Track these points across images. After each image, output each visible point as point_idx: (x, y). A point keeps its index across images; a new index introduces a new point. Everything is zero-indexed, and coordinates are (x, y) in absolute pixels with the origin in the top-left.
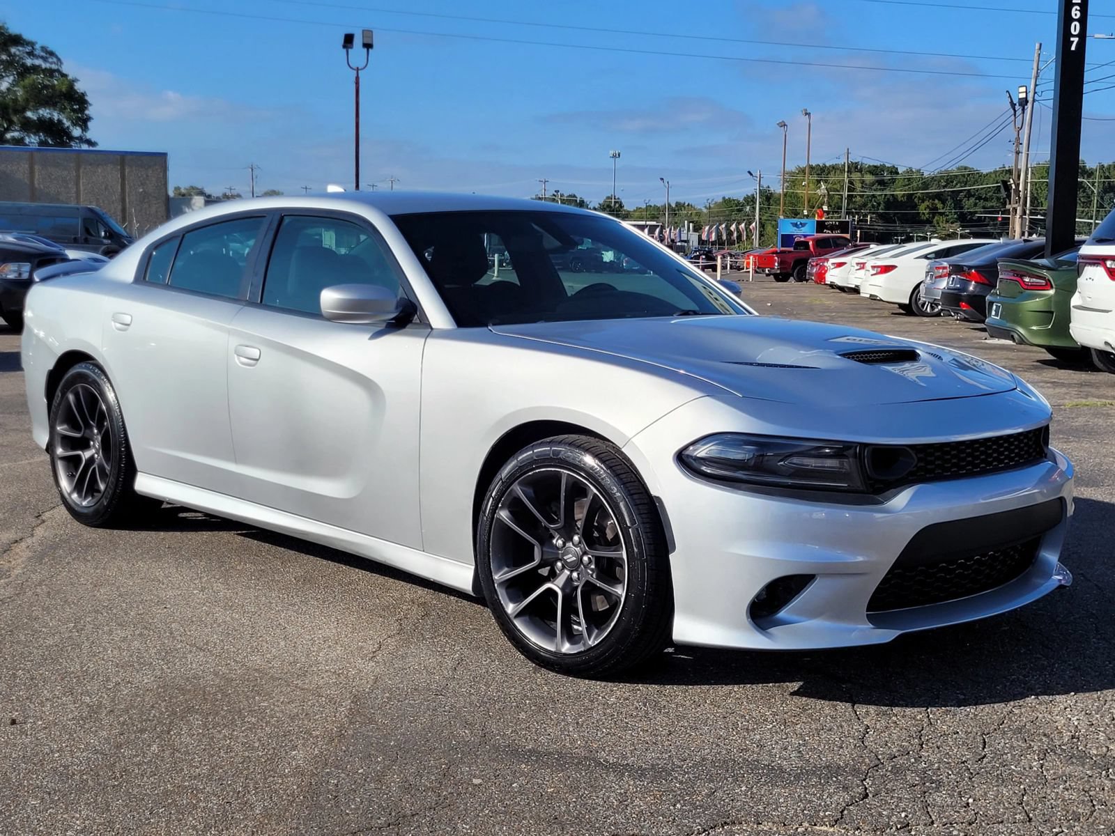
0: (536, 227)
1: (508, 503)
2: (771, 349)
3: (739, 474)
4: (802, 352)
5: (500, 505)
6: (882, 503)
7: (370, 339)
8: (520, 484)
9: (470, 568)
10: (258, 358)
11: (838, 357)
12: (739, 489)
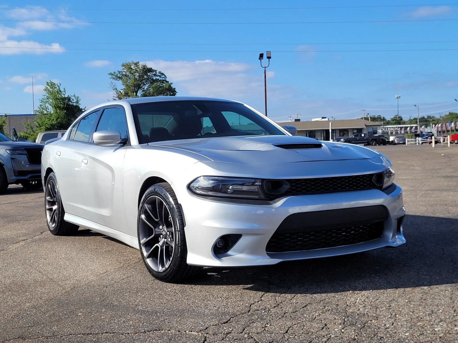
0: (194, 106)
1: (143, 212)
2: (247, 145)
3: (210, 193)
4: (259, 145)
5: (141, 213)
6: (272, 204)
7: (113, 152)
8: (146, 203)
9: (136, 239)
10: (86, 163)
11: (273, 146)
12: (208, 199)
